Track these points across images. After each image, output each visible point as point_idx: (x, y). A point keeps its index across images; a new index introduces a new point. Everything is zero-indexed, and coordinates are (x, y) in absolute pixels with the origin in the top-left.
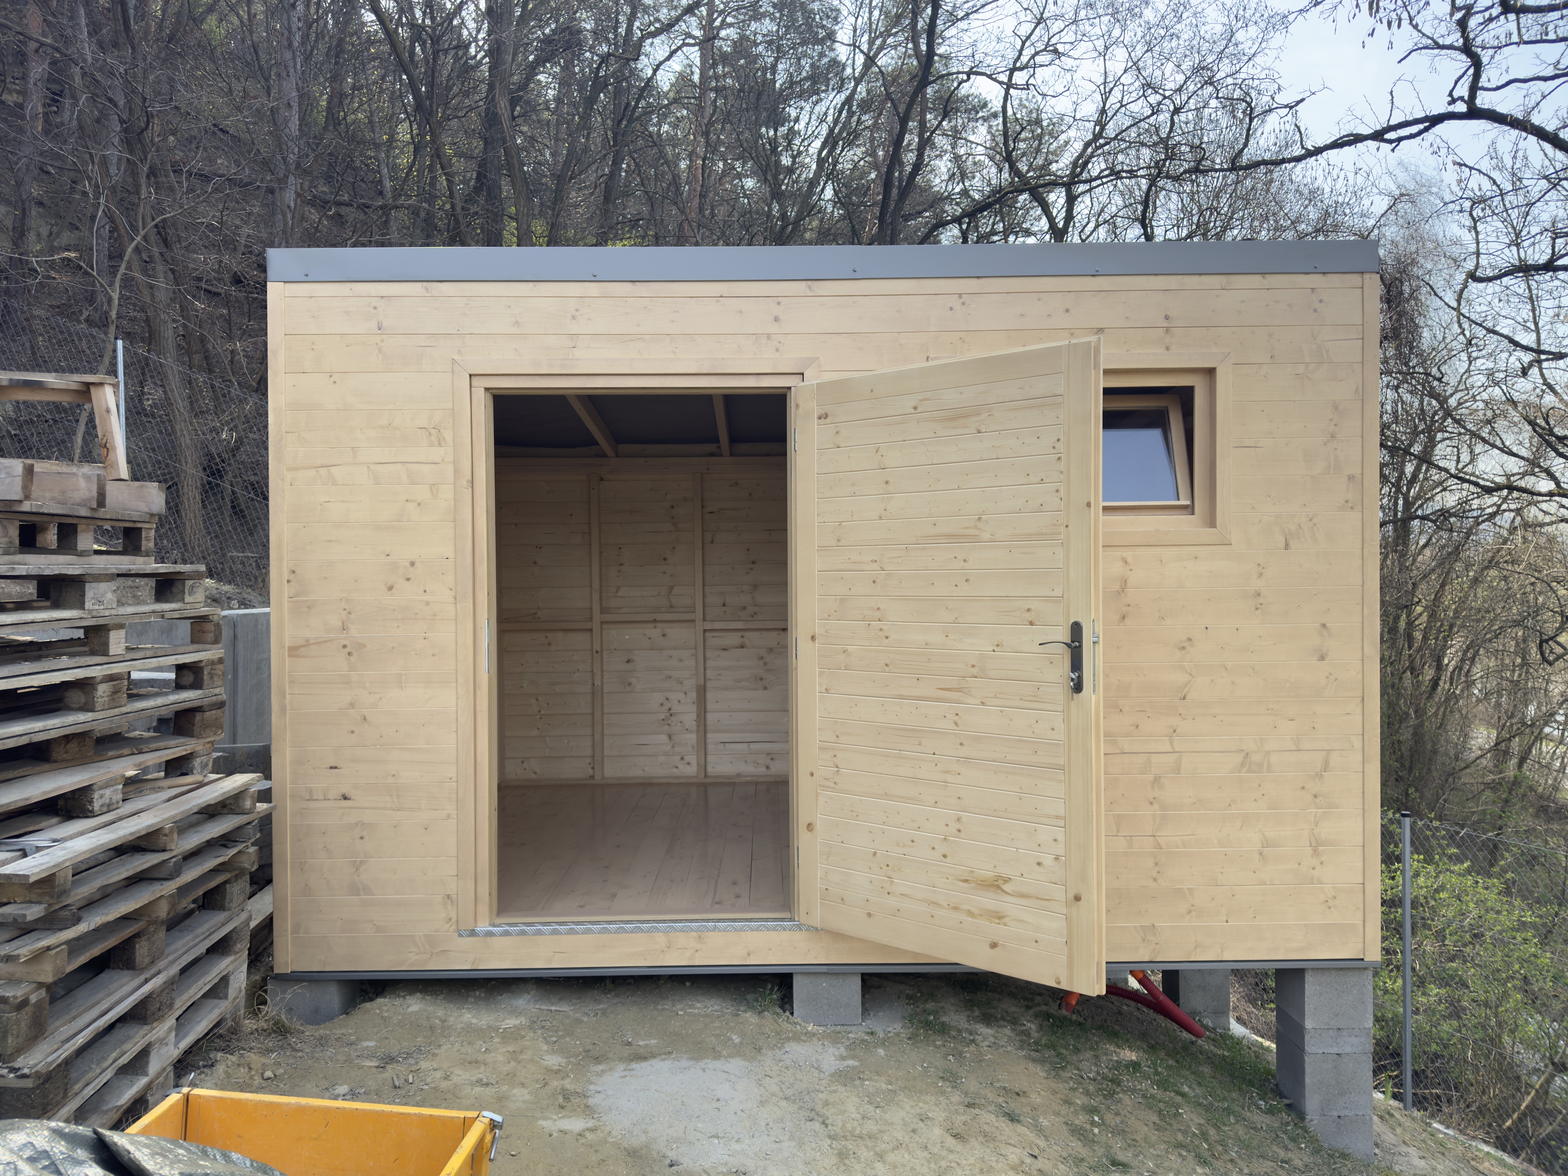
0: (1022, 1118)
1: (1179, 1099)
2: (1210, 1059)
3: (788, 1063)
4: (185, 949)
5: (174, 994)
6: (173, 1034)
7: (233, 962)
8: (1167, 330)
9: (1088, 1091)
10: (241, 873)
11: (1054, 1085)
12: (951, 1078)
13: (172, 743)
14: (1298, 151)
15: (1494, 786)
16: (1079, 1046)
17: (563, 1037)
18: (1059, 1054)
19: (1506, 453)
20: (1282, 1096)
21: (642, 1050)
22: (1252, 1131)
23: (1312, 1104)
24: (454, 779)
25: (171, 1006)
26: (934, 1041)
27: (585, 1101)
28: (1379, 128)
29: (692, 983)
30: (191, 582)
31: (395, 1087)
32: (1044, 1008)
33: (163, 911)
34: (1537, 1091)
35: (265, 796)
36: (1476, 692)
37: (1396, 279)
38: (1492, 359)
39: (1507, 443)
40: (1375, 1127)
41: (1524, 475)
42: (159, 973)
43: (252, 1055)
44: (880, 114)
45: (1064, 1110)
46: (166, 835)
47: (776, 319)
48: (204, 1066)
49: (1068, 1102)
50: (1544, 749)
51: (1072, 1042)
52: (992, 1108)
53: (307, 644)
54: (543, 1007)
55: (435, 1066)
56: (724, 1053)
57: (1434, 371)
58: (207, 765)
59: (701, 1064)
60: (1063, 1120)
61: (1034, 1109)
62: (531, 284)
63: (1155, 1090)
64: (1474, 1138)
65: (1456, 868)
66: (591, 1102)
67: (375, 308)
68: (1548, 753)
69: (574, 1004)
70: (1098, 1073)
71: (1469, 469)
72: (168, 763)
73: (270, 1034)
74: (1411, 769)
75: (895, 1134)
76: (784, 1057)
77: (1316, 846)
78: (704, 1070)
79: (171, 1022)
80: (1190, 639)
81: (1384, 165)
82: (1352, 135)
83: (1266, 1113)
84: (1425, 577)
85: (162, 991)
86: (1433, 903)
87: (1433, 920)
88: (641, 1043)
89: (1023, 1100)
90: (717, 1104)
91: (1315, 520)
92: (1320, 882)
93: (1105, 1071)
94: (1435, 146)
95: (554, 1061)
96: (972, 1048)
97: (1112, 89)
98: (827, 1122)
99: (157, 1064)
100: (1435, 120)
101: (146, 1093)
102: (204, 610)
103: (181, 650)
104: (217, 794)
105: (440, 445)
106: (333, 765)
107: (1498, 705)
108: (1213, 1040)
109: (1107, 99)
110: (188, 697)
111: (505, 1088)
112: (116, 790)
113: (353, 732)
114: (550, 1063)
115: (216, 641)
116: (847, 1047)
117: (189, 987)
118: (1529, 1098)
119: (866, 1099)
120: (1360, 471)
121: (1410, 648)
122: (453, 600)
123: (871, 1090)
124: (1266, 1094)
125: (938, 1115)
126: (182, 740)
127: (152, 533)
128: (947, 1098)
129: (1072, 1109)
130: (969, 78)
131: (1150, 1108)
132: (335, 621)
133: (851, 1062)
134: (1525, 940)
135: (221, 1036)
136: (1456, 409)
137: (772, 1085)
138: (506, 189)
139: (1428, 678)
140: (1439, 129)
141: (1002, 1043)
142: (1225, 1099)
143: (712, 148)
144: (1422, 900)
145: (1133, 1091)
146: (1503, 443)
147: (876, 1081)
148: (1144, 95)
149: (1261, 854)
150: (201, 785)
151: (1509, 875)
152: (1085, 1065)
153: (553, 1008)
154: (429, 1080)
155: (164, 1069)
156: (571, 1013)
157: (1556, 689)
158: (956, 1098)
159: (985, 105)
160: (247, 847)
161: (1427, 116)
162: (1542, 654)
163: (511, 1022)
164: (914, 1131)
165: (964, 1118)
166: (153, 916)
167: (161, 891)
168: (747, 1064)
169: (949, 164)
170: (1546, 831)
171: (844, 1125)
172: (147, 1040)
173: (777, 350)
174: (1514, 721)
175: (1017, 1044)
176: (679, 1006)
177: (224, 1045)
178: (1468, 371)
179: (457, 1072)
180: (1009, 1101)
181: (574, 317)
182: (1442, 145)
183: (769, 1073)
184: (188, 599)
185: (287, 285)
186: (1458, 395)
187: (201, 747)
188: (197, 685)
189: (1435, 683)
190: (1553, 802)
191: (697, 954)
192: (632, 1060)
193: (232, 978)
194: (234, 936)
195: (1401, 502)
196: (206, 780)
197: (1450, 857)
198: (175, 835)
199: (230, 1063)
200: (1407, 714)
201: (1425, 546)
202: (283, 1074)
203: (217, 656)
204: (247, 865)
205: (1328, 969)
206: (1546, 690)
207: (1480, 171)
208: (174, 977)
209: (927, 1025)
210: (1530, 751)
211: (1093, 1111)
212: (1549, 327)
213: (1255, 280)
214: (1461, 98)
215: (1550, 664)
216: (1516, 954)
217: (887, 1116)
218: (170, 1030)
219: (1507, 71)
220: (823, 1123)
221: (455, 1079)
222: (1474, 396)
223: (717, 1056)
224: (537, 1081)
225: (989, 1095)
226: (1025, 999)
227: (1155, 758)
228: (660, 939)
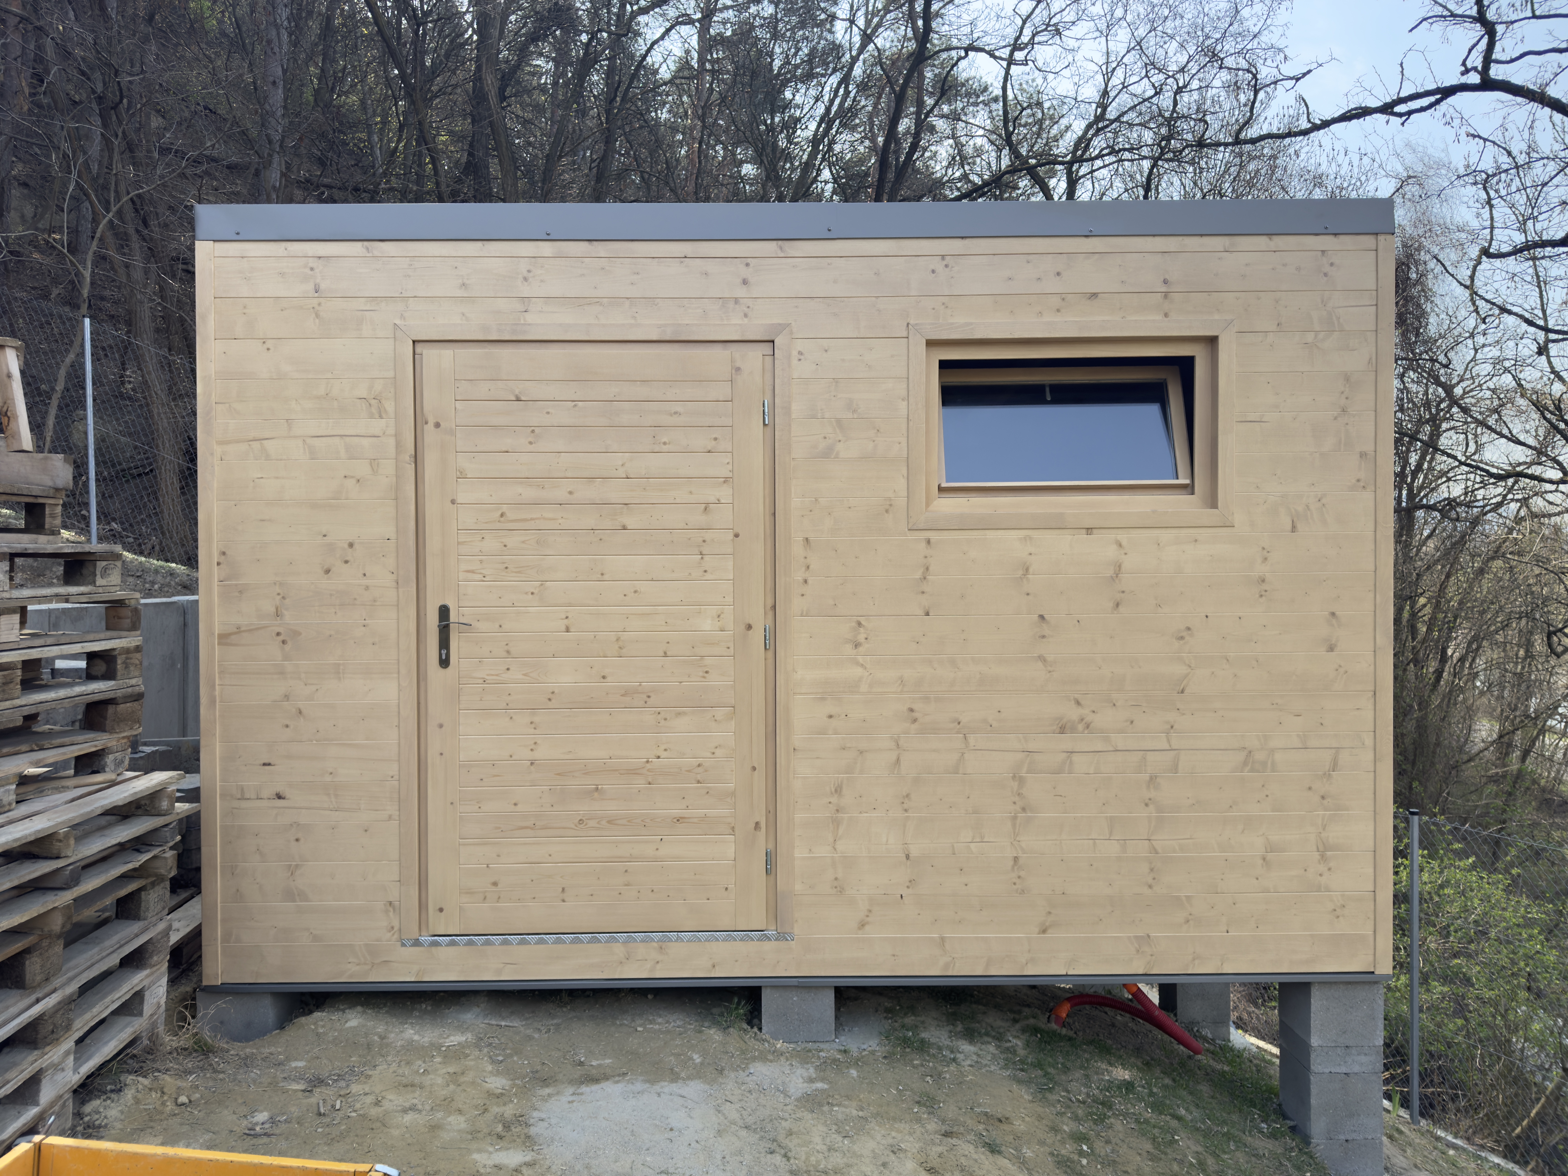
0: (1003, 1148)
1: (1174, 1123)
2: (1210, 1076)
3: (752, 1086)
4: (89, 963)
5: (71, 1015)
6: (72, 1058)
7: (147, 976)
8: (1166, 295)
9: (1077, 1116)
10: (160, 879)
11: (1040, 1110)
12: (928, 1102)
13: (80, 738)
14: (1305, 125)
15: (1495, 780)
16: (1069, 1064)
17: (511, 1056)
18: (1046, 1074)
19: (1513, 442)
20: (1285, 1117)
21: (594, 1072)
22: (1253, 1159)
23: (1318, 1127)
24: (396, 777)
25: (68, 1028)
26: (912, 1060)
27: (526, 1131)
28: (1388, 100)
29: (655, 996)
30: (104, 563)
31: (320, 1114)
32: (1032, 1021)
33: (57, 924)
34: (1547, 1097)
35: (193, 795)
36: (1478, 684)
37: (1403, 264)
38: (1498, 347)
39: (1514, 432)
40: (1385, 1150)
41: (1530, 465)
42: (54, 991)
43: (167, 1077)
44: (880, 97)
45: (1050, 1138)
46: (60, 841)
47: (745, 282)
48: (112, 1091)
49: (1055, 1129)
50: (1547, 741)
51: (1061, 1060)
52: (971, 1137)
53: (239, 631)
54: (494, 1022)
55: (367, 1090)
56: (683, 1075)
57: (1442, 358)
58: (122, 762)
59: (657, 1088)
60: (1048, 1150)
61: (1017, 1138)
62: (479, 244)
63: (1149, 1114)
64: (1483, 1147)
65: (1462, 864)
66: (533, 1131)
67: (312, 269)
68: (1550, 745)
69: (527, 1019)
70: (1088, 1095)
71: (1476, 457)
72: (78, 759)
73: (191, 1054)
74: (1414, 763)
75: (864, 1168)
76: (748, 1079)
77: (1324, 850)
78: (659, 1095)
79: (68, 1044)
80: (1189, 629)
81: (1391, 146)
82: (1361, 108)
83: (1268, 1137)
84: (1429, 568)
85: (57, 1011)
86: (1436, 899)
87: (1437, 916)
88: (594, 1063)
89: (1005, 1127)
90: (670, 1135)
91: (1324, 501)
92: (1328, 890)
93: (1096, 1092)
94: (1448, 116)
95: (497, 1083)
96: (953, 1067)
97: (1114, 69)
98: (789, 1154)
99: (47, 1093)
100: (1447, 92)
101: (37, 1124)
102: (120, 594)
103: (91, 637)
104: (126, 794)
105: (381, 417)
106: (266, 761)
107: (1500, 697)
108: (1212, 1053)
109: (1109, 80)
110: (99, 688)
111: (440, 1115)
112: (9, 791)
113: (287, 726)
114: (492, 1086)
115: (134, 627)
116: (817, 1068)
117: (94, 1006)
118: (1539, 1105)
119: (834, 1127)
120: (1373, 448)
121: (1413, 639)
122: (394, 584)
123: (840, 1116)
124: (1268, 1115)
125: (911, 1145)
126: (91, 735)
127: (59, 509)
128: (923, 1126)
129: (1059, 1138)
130: (967, 55)
131: (1143, 1135)
132: (268, 607)
133: (820, 1085)
134: (1531, 937)
135: (135, 1056)
136: (1462, 398)
137: (732, 1112)
138: (494, 168)
139: (1431, 670)
140: (1451, 100)
141: (984, 1062)
142: (1224, 1122)
143: (709, 130)
144: (1427, 897)
145: (1126, 1115)
146: (1510, 432)
147: (846, 1107)
148: (1147, 76)
149: (1264, 859)
150: (113, 784)
151: (1514, 871)
152: (1073, 1086)
153: (503, 1023)
154: (358, 1106)
155: (61, 1097)
156: (522, 1029)
157: (1562, 681)
158: (932, 1125)
159: (986, 89)
160: (164, 851)
161: (1438, 88)
162: (1550, 645)
163: (456, 1039)
164: (884, 1165)
165: (940, 1149)
166: (46, 929)
167: (54, 902)
168: (707, 1087)
169: (951, 151)
170: (1551, 825)
171: (807, 1158)
172: (36, 1066)
173: (746, 315)
174: (1518, 713)
175: (1002, 1063)
176: (639, 1021)
177: (137, 1066)
178: (1474, 359)
179: (390, 1097)
180: (990, 1128)
181: (525, 279)
182: (1455, 115)
183: (730, 1098)
184: (100, 581)
185: (217, 244)
186: (1464, 384)
187: (115, 743)
188: (110, 675)
189: (1439, 674)
190: (1557, 795)
191: (658, 966)
192: (582, 1083)
193: (147, 994)
194: (150, 948)
195: (1404, 493)
196: (120, 778)
197: (1455, 852)
198: (72, 842)
199: (140, 1087)
200: (1411, 707)
201: (1429, 536)
202: (198, 1100)
203: (134, 644)
204: (163, 871)
205: (1335, 983)
206: (1548, 682)
207: (1494, 143)
208: (72, 995)
209: (906, 1042)
210: (1534, 744)
211: (1081, 1138)
212: (1557, 314)
213: (1262, 242)
214: (1475, 69)
215: (1558, 656)
216: (1521, 952)
217: (856, 1148)
218: (67, 1053)
219: (1522, 41)
220: (785, 1156)
221: (386, 1105)
222: (1480, 385)
223: (675, 1078)
224: (476, 1107)
225: (969, 1122)
226: (1011, 1011)
227: (1150, 756)
228: (619, 950)
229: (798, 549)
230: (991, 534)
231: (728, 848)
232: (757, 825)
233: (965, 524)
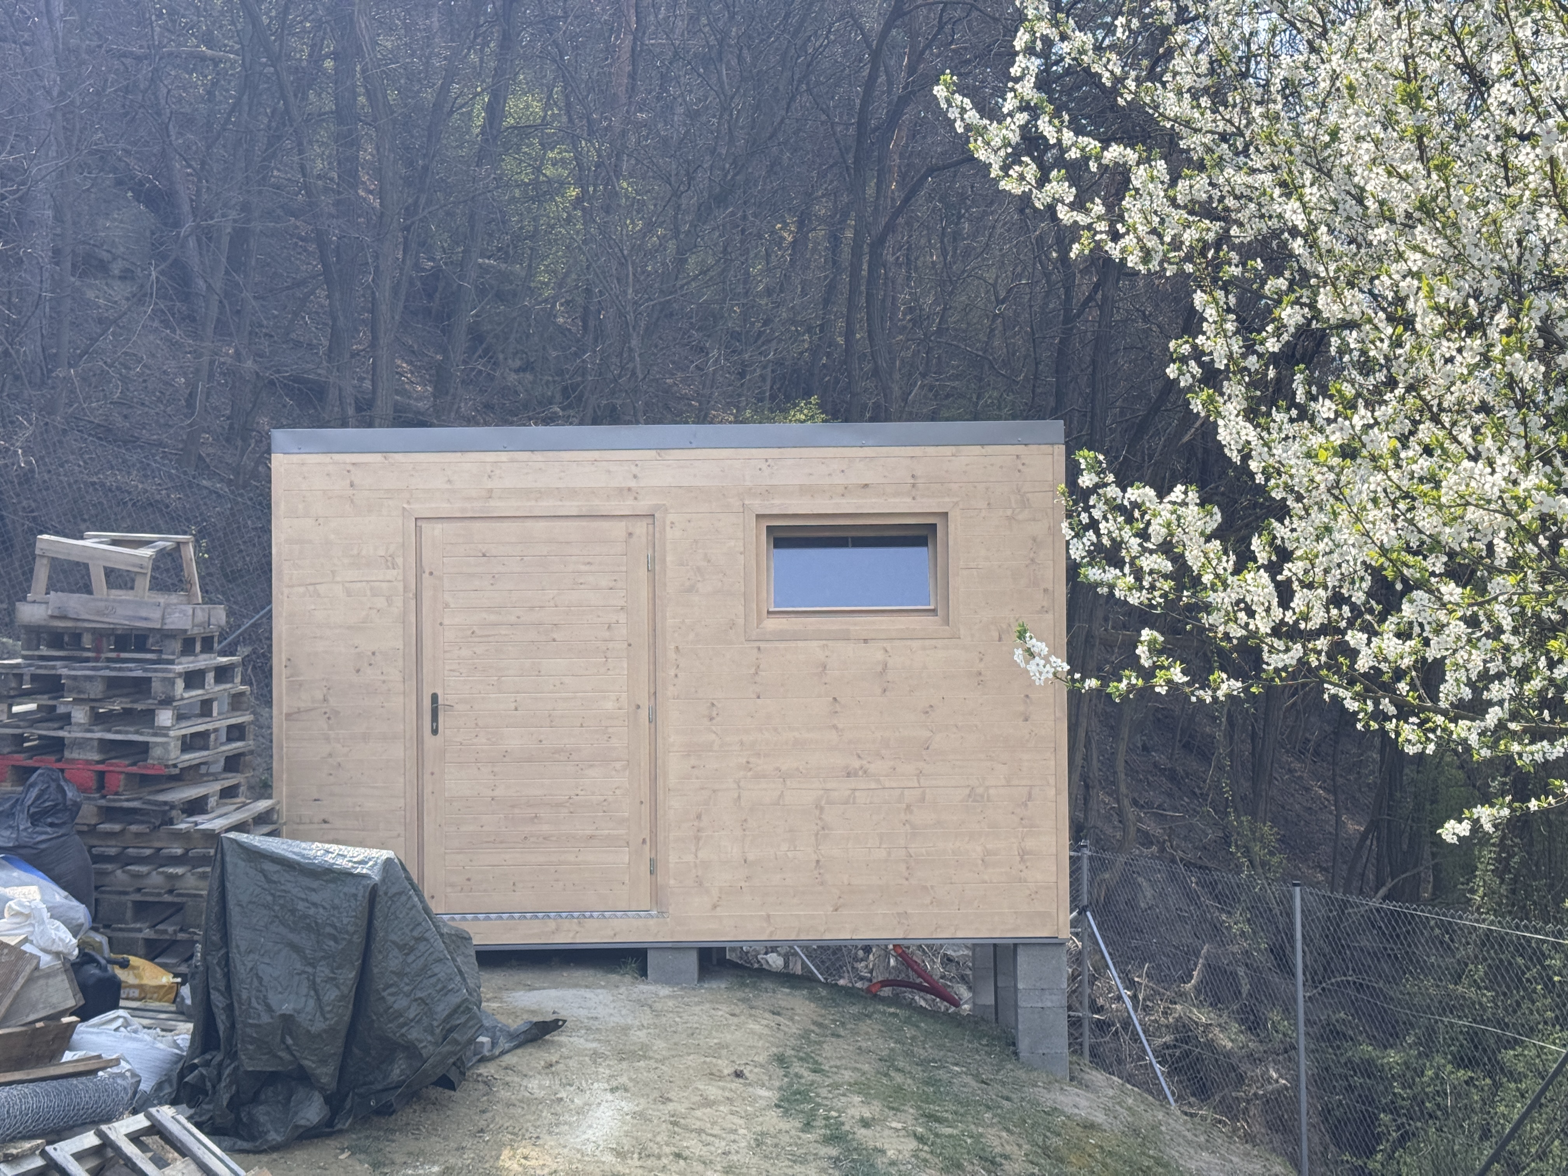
8: (914, 485)
23: (1022, 1043)
24: (403, 809)
47: (635, 477)
53: (299, 712)
67: (348, 471)
77: (1023, 854)
80: (931, 706)
92: (1026, 882)
105: (394, 569)
106: (317, 798)
113: (331, 774)
120: (1052, 587)
122: (402, 679)
132: (319, 696)
149: (983, 861)
173: (636, 499)
181: (490, 477)
185: (286, 456)
205: (1033, 944)
213: (977, 450)
227: (906, 792)
228: (552, 925)
229: (672, 655)
230: (800, 644)
231: (624, 857)
232: (644, 841)
233: (782, 637)
